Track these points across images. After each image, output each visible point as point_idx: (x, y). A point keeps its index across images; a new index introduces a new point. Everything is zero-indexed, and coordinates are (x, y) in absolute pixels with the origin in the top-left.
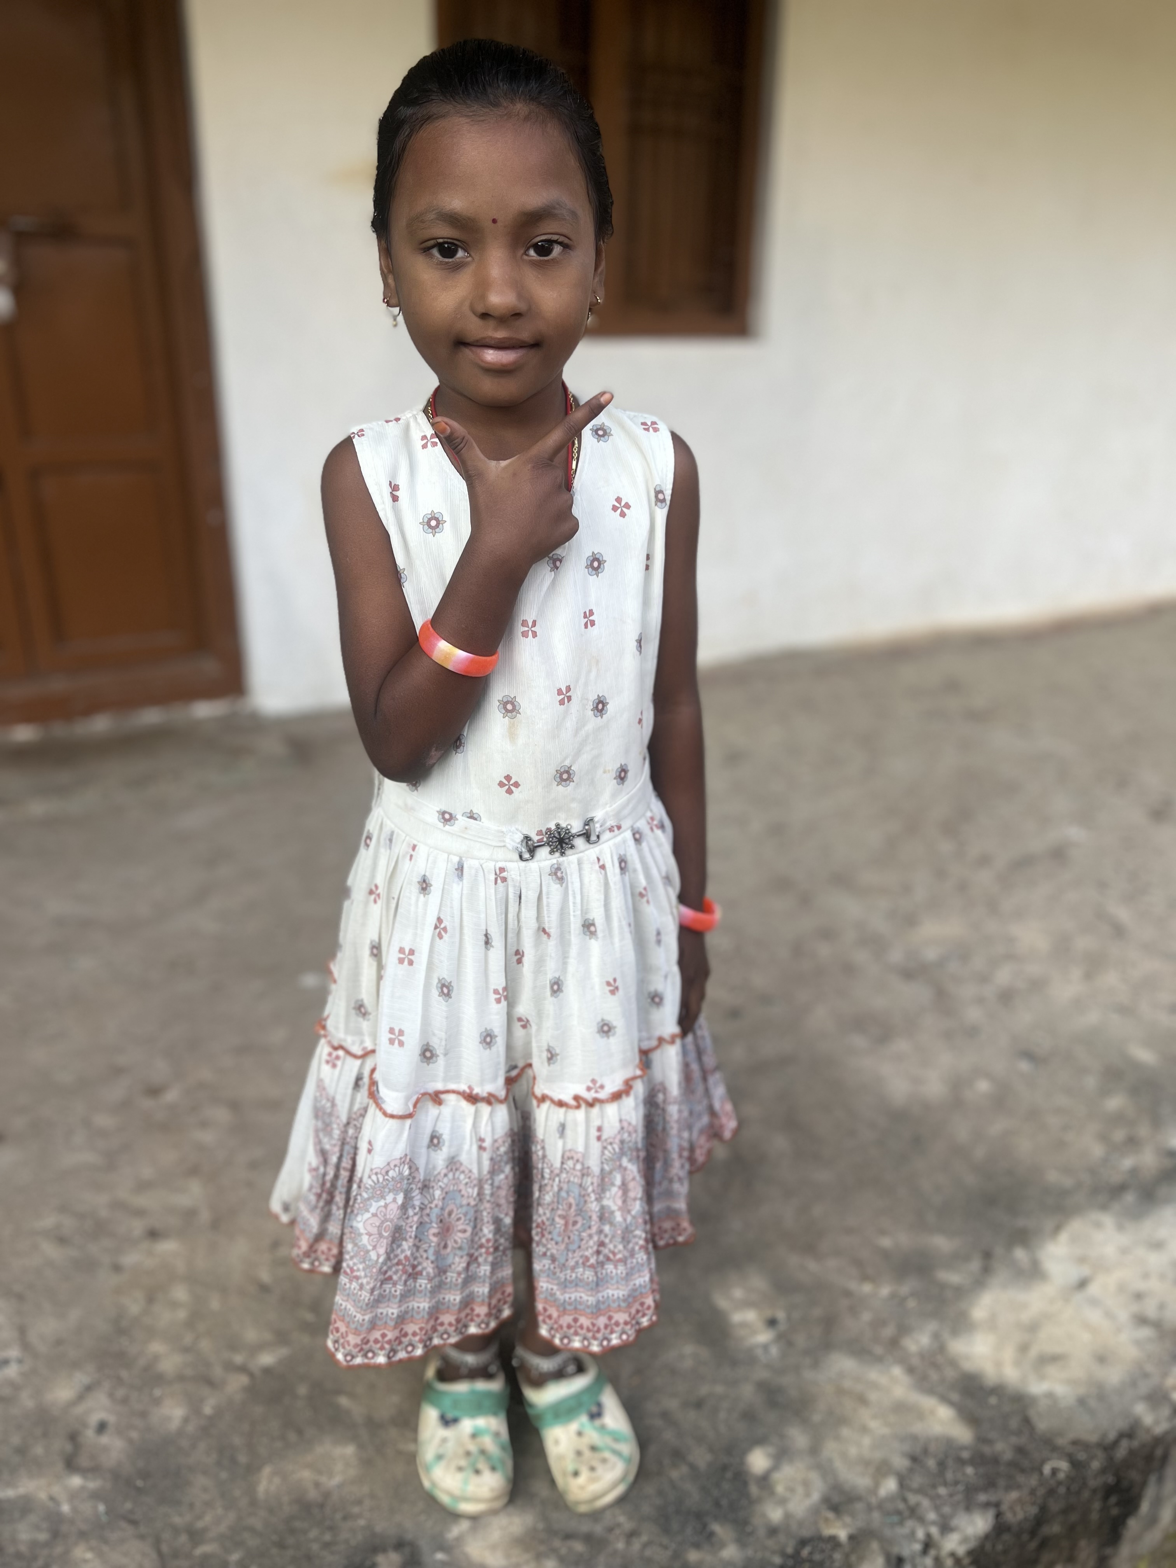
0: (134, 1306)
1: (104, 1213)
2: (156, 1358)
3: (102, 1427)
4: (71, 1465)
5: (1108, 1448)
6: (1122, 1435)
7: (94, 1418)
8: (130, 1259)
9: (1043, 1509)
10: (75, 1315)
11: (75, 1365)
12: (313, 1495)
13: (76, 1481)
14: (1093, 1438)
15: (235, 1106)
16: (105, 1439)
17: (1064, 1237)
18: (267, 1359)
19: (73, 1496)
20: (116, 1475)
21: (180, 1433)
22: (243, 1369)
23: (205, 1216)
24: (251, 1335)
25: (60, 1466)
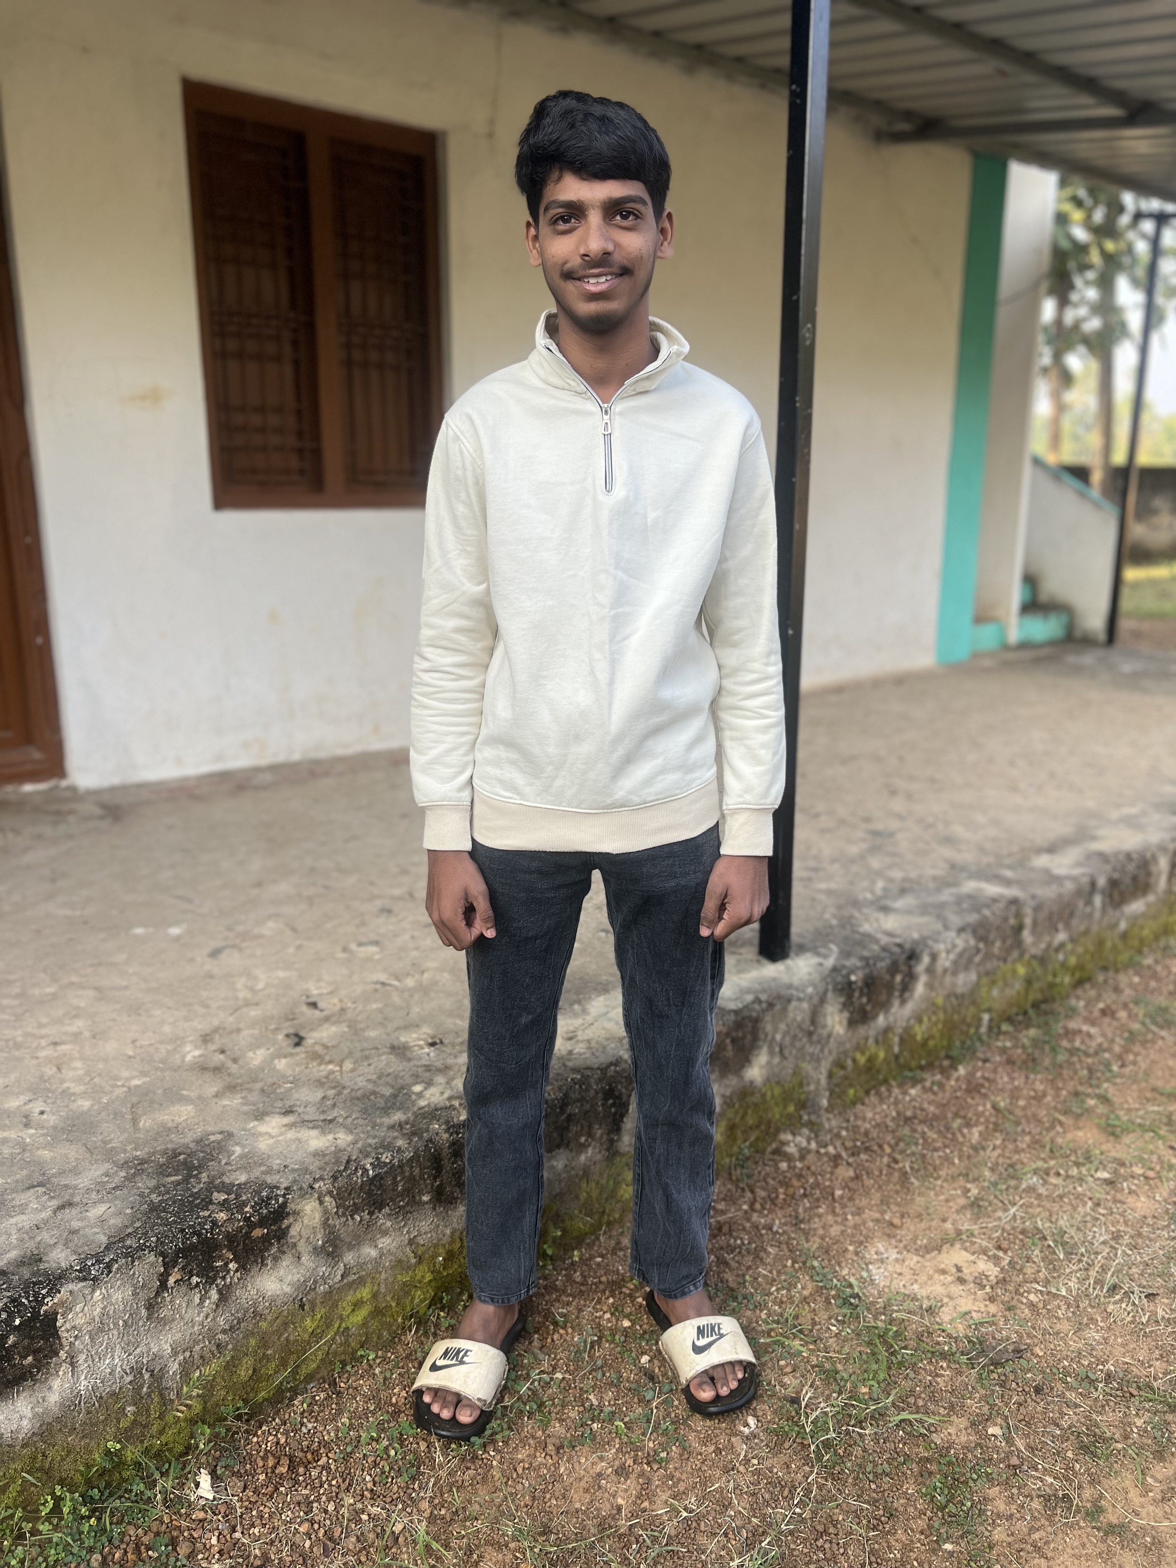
0: (50, 1071)
1: (19, 1039)
2: (69, 1088)
3: (42, 1113)
4: (27, 1125)
5: (603, 1070)
6: (611, 1064)
7: (37, 1110)
8: (42, 1054)
9: (566, 1095)
10: (13, 1077)
11: (18, 1094)
12: (170, 1124)
13: (32, 1131)
14: (596, 1066)
15: (98, 989)
16: (45, 1116)
17: (601, 998)
18: (136, 1082)
19: (31, 1136)
20: (55, 1128)
21: (89, 1110)
22: (123, 1086)
23: (87, 1034)
24: (125, 1074)
25: (21, 1126)
